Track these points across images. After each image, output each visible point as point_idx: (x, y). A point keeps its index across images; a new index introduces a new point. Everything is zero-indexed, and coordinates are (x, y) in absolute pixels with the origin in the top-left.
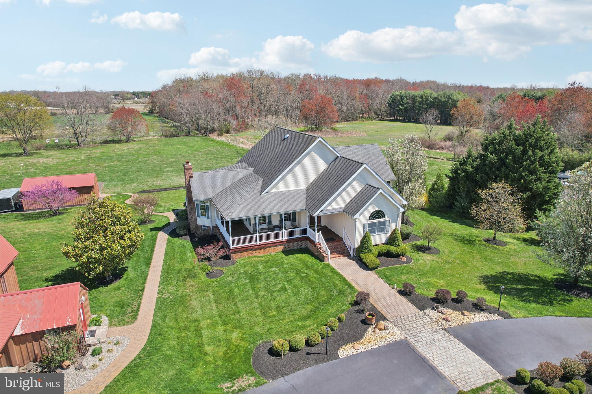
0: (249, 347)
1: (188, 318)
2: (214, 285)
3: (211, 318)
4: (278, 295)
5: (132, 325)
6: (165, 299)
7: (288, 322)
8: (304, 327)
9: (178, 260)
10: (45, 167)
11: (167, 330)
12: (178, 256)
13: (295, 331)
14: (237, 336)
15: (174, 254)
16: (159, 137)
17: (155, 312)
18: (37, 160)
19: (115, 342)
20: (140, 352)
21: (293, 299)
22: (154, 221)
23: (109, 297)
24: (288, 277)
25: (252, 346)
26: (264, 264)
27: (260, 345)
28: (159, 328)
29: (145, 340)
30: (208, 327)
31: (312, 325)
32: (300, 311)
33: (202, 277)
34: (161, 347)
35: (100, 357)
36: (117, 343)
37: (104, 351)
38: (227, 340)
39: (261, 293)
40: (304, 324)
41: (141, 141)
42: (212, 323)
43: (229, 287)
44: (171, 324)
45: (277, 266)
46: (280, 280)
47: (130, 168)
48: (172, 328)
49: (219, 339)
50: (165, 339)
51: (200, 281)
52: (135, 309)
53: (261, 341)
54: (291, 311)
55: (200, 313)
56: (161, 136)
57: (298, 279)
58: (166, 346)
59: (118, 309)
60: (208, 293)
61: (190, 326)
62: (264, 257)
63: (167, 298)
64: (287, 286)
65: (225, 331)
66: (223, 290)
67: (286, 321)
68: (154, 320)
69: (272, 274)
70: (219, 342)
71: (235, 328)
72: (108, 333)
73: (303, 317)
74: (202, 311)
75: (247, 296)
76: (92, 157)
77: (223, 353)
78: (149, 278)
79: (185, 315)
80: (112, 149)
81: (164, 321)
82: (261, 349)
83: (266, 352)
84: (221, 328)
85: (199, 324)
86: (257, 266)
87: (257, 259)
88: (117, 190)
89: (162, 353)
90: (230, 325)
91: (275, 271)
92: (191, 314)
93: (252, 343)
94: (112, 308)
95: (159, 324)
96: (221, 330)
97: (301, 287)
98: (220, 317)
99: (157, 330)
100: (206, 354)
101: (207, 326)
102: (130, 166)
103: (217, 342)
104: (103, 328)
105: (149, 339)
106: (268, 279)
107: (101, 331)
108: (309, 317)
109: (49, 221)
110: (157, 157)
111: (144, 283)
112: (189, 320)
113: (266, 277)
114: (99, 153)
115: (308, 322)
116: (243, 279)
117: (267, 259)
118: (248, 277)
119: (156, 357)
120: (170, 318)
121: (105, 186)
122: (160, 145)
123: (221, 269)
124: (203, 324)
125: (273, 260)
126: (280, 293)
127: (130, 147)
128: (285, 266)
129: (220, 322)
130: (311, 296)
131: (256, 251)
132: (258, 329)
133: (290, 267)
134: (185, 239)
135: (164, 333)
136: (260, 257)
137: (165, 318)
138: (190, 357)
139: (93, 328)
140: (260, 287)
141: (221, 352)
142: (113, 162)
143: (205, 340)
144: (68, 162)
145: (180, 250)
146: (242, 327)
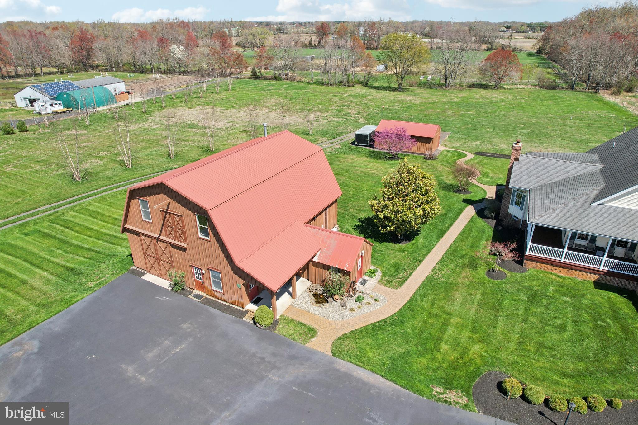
0: (482, 368)
1: (444, 307)
2: (488, 286)
3: (464, 319)
4: (550, 331)
5: (395, 290)
6: (434, 279)
7: (541, 367)
8: (556, 383)
9: (469, 243)
10: (409, 106)
11: (419, 309)
12: (471, 239)
13: (542, 381)
14: (478, 350)
15: (469, 236)
16: (532, 87)
17: (420, 287)
18: (405, 98)
19: (375, 298)
20: (388, 317)
21: (566, 346)
22: (470, 192)
23: (392, 256)
24: (579, 316)
25: (486, 368)
26: (558, 288)
27: (494, 372)
28: (414, 304)
29: (398, 309)
30: (457, 326)
31: (568, 387)
32: (564, 363)
33: (481, 272)
34: (406, 322)
35: (359, 304)
36: (376, 300)
37: (365, 301)
38: (466, 348)
39: (532, 319)
40: (559, 380)
41: (509, 89)
42: (463, 324)
43: (501, 295)
44: (425, 306)
45: (573, 297)
46: (565, 315)
47: (483, 121)
48: (425, 310)
49: (459, 343)
50: (413, 317)
51: (477, 275)
52: (405, 276)
53: (498, 369)
54: (553, 356)
55: (458, 308)
56: (535, 86)
57: (591, 325)
58: (410, 323)
59: (393, 270)
60: (478, 292)
61: (441, 317)
62: (564, 278)
63: (437, 279)
64: (569, 327)
65: (469, 338)
66: (493, 296)
67: (538, 364)
68: (414, 295)
69: (560, 303)
70: (457, 346)
71: (481, 341)
72: (375, 287)
73: (564, 372)
74: (460, 308)
75: (514, 314)
76: (452, 102)
77: (454, 358)
78: (433, 251)
79: (442, 303)
80: (475, 95)
81: (422, 300)
82: (493, 377)
83: (496, 382)
84: (467, 334)
85: (450, 318)
86: (548, 286)
87: (554, 277)
88: (458, 144)
89: (403, 327)
90: (478, 335)
91: (565, 302)
92: (448, 305)
93: (487, 366)
94: (389, 267)
95: (416, 300)
96: (467, 335)
97: (586, 336)
98: (474, 322)
99: (411, 305)
100: (438, 350)
101: (456, 324)
102: (484, 119)
103: (455, 345)
104: (373, 281)
105: (401, 309)
106: (552, 307)
107: (372, 283)
108: (570, 376)
109: (385, 164)
110: (517, 113)
111: (426, 255)
112: (443, 310)
113: (550, 304)
114: (460, 98)
115: (565, 381)
116: (522, 294)
117: (567, 283)
118: (529, 293)
119: (397, 329)
120: (428, 300)
121: (449, 138)
122: (529, 97)
123: (506, 271)
124: (454, 320)
125: (572, 287)
126: (554, 330)
127: (495, 95)
128: (584, 301)
129: (470, 328)
130: (593, 354)
131: (556, 268)
132: (503, 355)
133: (590, 305)
134: (489, 223)
135: (415, 310)
136: (559, 276)
137: (424, 297)
138: (424, 345)
139: (366, 278)
140: (535, 312)
141: (453, 356)
142: (469, 110)
143: (446, 337)
144: (430, 103)
145: (476, 234)
146: (487, 344)
